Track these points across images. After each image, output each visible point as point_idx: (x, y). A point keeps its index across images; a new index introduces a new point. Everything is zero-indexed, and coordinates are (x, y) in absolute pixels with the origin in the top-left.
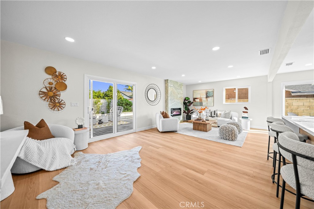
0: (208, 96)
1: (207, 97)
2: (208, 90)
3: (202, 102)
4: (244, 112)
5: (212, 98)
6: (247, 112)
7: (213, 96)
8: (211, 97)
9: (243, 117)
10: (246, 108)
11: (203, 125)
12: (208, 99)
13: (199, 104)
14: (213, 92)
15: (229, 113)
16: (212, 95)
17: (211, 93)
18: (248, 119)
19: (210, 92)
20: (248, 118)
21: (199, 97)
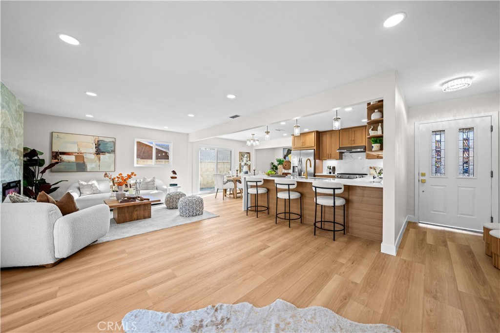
0: (102, 150)
1: (98, 152)
2: (101, 139)
3: (84, 163)
4: (172, 178)
5: (112, 155)
6: (176, 178)
7: (114, 151)
8: (109, 152)
9: (171, 185)
10: (174, 172)
11: (142, 208)
12: (102, 156)
13: (75, 167)
14: (114, 143)
15: (153, 181)
16: (113, 149)
17: (108, 145)
18: (178, 186)
19: (105, 143)
20: (176, 185)
21: (77, 151)
